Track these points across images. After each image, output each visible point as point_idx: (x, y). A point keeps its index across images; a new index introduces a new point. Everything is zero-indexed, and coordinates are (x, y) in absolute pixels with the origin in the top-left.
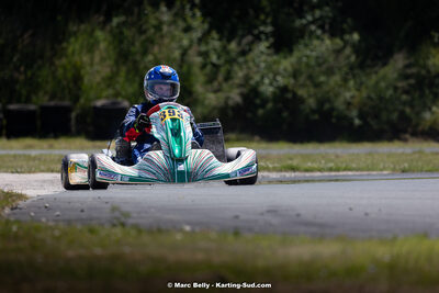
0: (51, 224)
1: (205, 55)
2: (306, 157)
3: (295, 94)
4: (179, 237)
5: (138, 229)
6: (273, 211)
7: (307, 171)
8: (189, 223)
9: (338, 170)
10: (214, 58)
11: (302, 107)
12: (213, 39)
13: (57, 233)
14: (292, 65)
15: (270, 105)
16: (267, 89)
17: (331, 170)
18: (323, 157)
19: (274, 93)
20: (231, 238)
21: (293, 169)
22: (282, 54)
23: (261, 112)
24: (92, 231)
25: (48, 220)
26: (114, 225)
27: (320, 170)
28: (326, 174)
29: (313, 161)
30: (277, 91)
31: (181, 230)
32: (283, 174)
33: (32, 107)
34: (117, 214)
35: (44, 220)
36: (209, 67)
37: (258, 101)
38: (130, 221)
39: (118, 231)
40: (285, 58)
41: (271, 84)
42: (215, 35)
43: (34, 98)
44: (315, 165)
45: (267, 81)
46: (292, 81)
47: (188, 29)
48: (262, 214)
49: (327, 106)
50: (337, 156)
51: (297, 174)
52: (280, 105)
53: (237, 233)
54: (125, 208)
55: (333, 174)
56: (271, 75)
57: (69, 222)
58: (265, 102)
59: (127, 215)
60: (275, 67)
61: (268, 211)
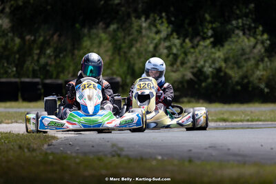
0: (74, 155)
1: (169, 48)
2: (232, 113)
3: (226, 73)
4: (154, 163)
5: (129, 158)
6: (213, 147)
7: (233, 121)
8: (160, 155)
9: (252, 121)
10: (175, 51)
11: (230, 81)
12: (174, 38)
13: (78, 160)
14: (224, 54)
15: (210, 80)
16: (208, 70)
17: (248, 121)
18: (243, 113)
19: (212, 72)
20: (187, 164)
21: (225, 120)
22: (217, 48)
23: (203, 84)
24: (99, 159)
25: (71, 153)
26: (113, 156)
27: (241, 121)
28: (245, 123)
29: (237, 115)
30: (215, 71)
31: (155, 159)
32: (218, 123)
33: (60, 81)
34: (115, 149)
35: (69, 152)
36: (171, 56)
37: (202, 78)
38: (124, 153)
39: (116, 159)
40: (219, 50)
41: (210, 67)
42: (175, 35)
43: (62, 76)
44: (238, 118)
45: (207, 65)
46: (224, 65)
47: (158, 32)
48: (206, 149)
49: (246, 81)
50: (252, 112)
51: (227, 123)
52: (216, 80)
53: (190, 161)
54: (121, 145)
55: (249, 123)
56: (210, 61)
57: (85, 154)
58: (206, 78)
59: (122, 149)
60: (213, 56)
61: (210, 147)
